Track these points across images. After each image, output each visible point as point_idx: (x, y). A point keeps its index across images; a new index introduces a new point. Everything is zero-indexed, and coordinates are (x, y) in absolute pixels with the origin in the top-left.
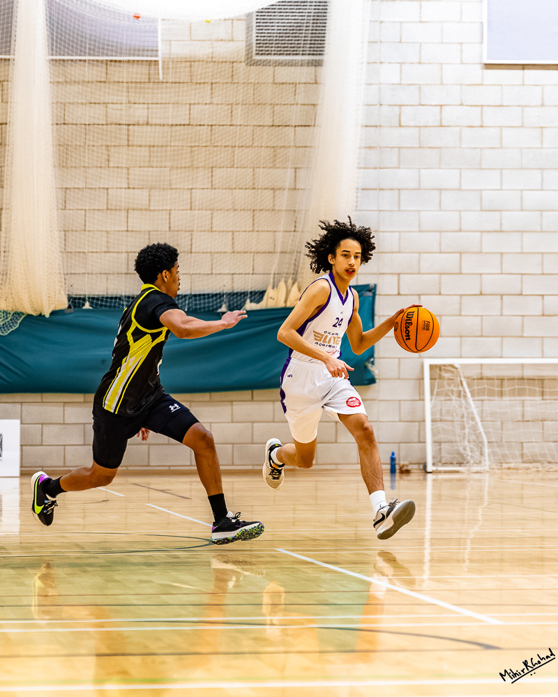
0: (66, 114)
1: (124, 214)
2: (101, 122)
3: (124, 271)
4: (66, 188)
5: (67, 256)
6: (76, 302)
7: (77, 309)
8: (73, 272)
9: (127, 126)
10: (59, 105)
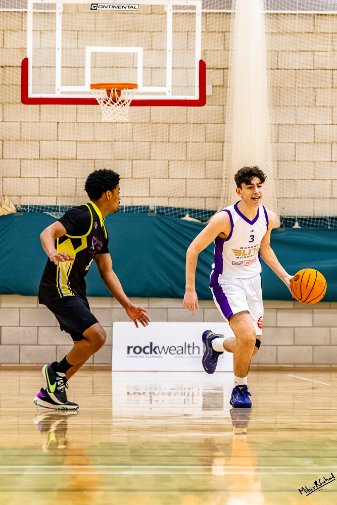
0: (279, 60)
1: (328, 146)
2: (309, 68)
3: (328, 196)
4: (279, 124)
5: (280, 182)
6: (287, 222)
7: (287, 228)
8: (285, 196)
9: (331, 71)
10: (273, 52)
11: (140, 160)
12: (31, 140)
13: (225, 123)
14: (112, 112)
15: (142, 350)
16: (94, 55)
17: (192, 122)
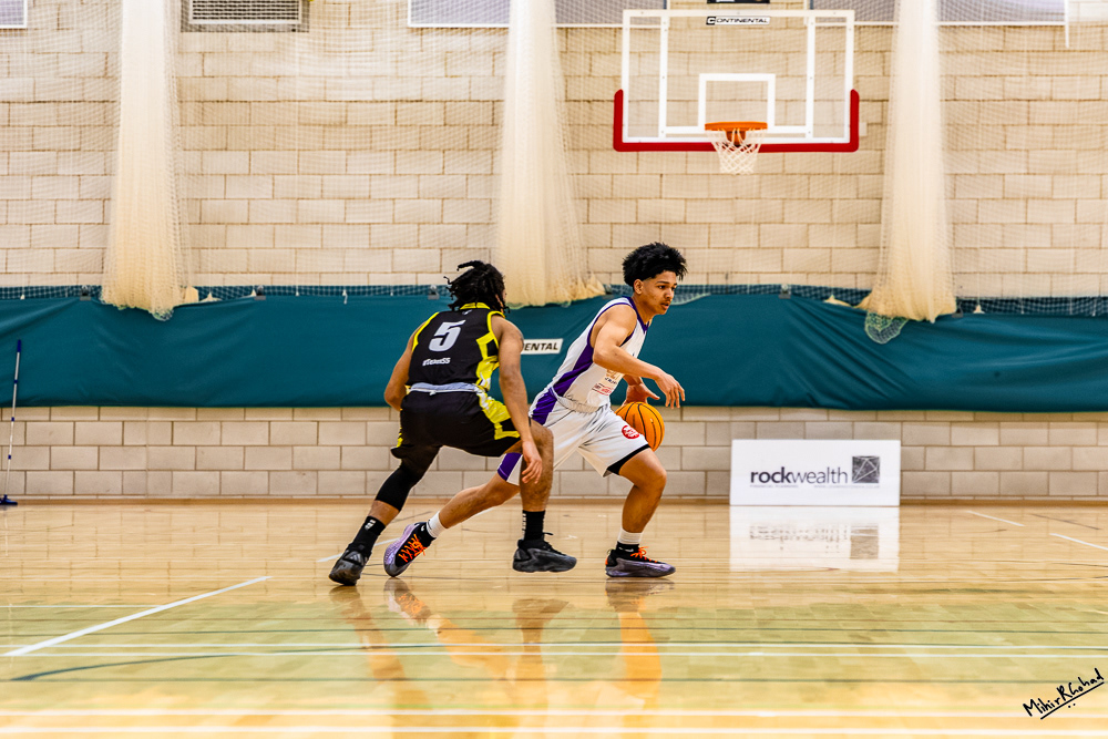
0: (957, 88)
1: (1022, 203)
2: (997, 98)
3: (1022, 270)
4: (956, 175)
5: (956, 253)
6: (965, 305)
7: (966, 313)
8: (963, 270)
9: (1026, 103)
10: (949, 78)
11: (770, 223)
12: (626, 199)
13: (882, 173)
14: (732, 161)
15: (771, 477)
16: (710, 85)
17: (840, 172)
